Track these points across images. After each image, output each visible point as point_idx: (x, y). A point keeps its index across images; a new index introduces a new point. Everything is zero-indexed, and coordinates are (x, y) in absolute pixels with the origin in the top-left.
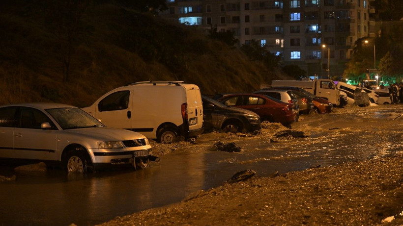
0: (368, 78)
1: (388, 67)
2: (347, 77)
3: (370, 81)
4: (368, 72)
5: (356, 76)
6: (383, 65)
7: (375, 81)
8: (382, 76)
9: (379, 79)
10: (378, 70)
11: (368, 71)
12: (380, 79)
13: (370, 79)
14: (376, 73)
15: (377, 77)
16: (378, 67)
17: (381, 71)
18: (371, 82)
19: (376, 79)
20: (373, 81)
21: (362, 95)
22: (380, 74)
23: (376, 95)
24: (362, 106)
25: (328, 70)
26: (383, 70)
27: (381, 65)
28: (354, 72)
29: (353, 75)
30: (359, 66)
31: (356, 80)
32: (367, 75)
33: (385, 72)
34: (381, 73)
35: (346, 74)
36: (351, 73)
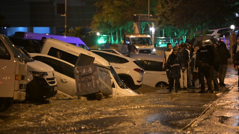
0: (137, 31)
1: (173, 10)
2: (98, 29)
3: (140, 36)
4: (135, 19)
5: (115, 27)
6: (163, 7)
7: (149, 36)
8: (161, 28)
9: (156, 32)
10: (154, 17)
11: (137, 17)
12: (159, 33)
13: (141, 34)
14: (151, 21)
15: (152, 30)
16: (155, 9)
17: (159, 19)
18: (141, 38)
19: (150, 33)
20: (144, 36)
21: (94, 70)
22: (159, 24)
23: (138, 67)
24: (93, 97)
25: (65, 15)
26: (163, 15)
27: (160, 6)
28: (111, 20)
29: (109, 26)
30: (119, 7)
31: (114, 34)
32: (135, 25)
33: (168, 20)
34: (160, 22)
35: (96, 22)
36: (105, 20)
